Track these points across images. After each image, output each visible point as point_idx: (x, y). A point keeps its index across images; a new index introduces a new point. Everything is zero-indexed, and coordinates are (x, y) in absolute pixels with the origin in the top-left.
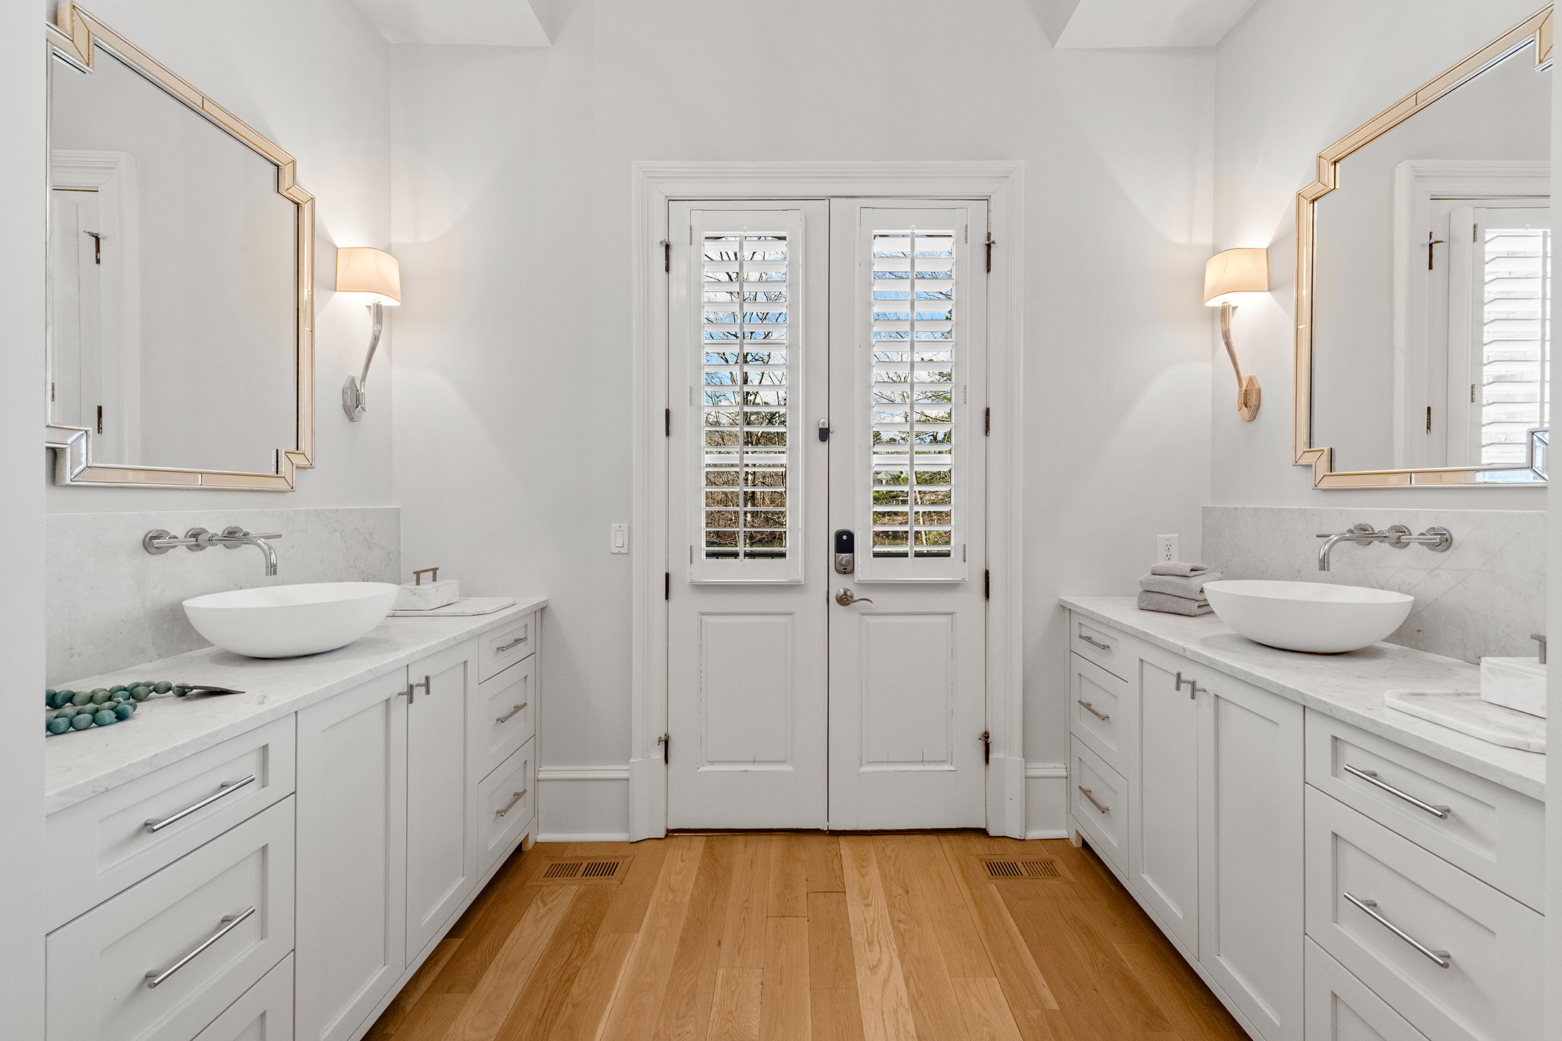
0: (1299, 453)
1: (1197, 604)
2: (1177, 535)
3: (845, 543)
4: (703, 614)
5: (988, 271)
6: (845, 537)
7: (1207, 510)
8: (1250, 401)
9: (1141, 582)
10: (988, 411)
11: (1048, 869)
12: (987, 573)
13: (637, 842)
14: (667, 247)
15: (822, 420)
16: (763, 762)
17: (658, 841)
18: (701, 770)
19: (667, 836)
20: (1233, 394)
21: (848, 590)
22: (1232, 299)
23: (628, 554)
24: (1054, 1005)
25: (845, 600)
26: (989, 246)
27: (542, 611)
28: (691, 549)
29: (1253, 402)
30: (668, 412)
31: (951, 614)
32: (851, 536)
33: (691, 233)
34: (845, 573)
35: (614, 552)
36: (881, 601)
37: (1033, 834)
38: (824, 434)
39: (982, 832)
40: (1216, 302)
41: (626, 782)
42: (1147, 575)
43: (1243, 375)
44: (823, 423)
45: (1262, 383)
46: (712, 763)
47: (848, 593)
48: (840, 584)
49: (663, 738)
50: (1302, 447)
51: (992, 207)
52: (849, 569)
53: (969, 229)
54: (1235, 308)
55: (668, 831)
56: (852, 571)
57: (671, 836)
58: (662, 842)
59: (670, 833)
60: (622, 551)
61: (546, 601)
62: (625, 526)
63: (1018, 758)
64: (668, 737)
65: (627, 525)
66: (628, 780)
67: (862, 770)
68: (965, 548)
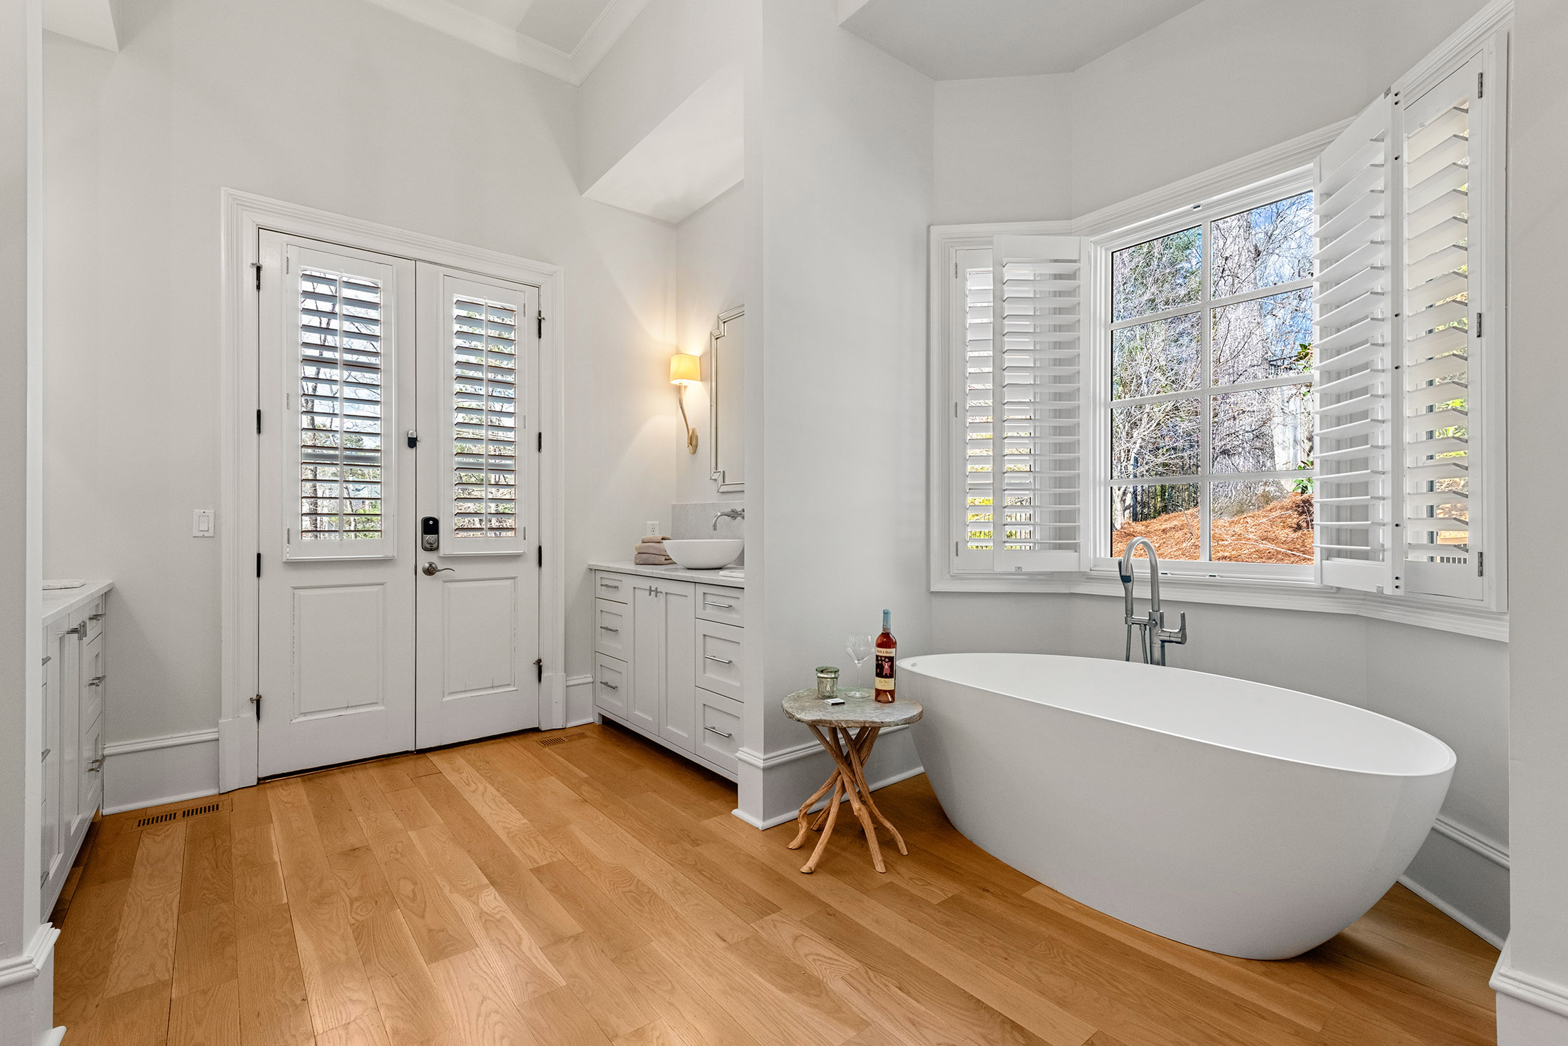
0: (712, 473)
1: (664, 557)
2: (658, 522)
3: (431, 526)
4: (295, 588)
5: (540, 337)
6: (431, 522)
7: (674, 507)
8: (693, 441)
9: (636, 548)
10: (540, 434)
11: (582, 736)
12: (540, 548)
13: (228, 792)
14: (259, 269)
15: (411, 432)
16: (356, 706)
17: (251, 788)
18: (294, 721)
19: (258, 784)
20: (685, 439)
21: (433, 563)
22: (684, 382)
23: (213, 537)
24: (586, 776)
25: (430, 571)
26: (540, 321)
27: (107, 595)
28: (288, 532)
29: (694, 443)
30: (259, 412)
31: (514, 578)
32: (436, 521)
33: (288, 264)
34: (431, 550)
35: (196, 535)
36: (461, 570)
37: (569, 725)
38: (412, 442)
39: (536, 730)
40: (676, 382)
41: (217, 742)
42: (640, 544)
43: (689, 428)
44: (412, 434)
45: (698, 433)
46: (305, 714)
47: (433, 566)
48: (425, 559)
49: (255, 697)
50: (713, 470)
51: (541, 293)
52: (435, 546)
53: (526, 307)
54: (685, 387)
55: (259, 779)
56: (437, 548)
57: (263, 783)
58: (256, 788)
59: (261, 781)
60: (206, 534)
61: (112, 583)
62: (210, 512)
63: (561, 673)
64: (261, 697)
65: (213, 511)
66: (218, 740)
67: (444, 699)
68: (525, 530)
